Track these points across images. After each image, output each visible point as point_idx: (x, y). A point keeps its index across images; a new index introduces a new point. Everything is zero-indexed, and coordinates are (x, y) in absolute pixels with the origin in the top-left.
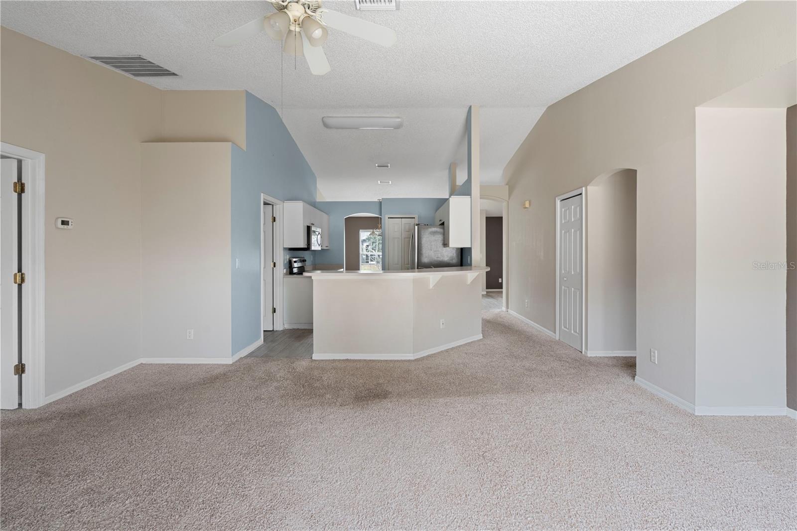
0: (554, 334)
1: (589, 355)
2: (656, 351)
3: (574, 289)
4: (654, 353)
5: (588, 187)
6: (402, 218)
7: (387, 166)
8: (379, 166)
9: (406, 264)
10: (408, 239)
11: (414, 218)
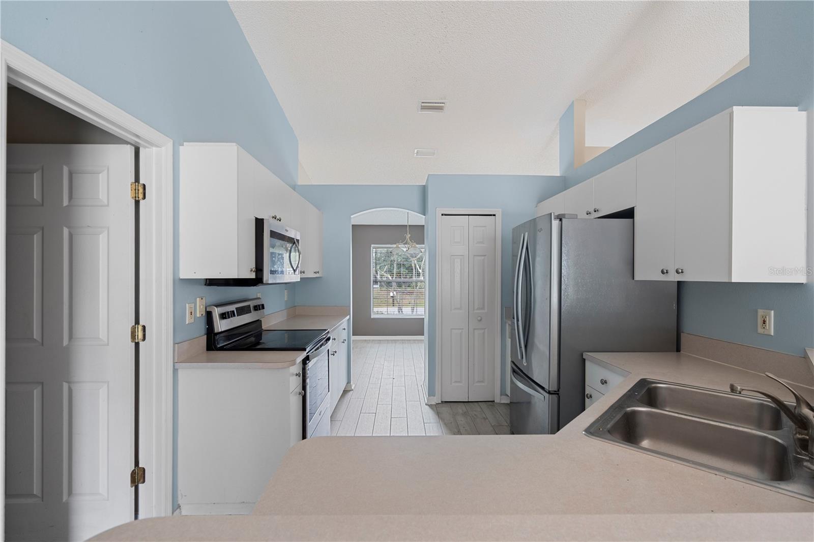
6: (469, 215)
7: (441, 108)
8: (423, 108)
9: (478, 309)
10: (483, 258)
11: (494, 215)
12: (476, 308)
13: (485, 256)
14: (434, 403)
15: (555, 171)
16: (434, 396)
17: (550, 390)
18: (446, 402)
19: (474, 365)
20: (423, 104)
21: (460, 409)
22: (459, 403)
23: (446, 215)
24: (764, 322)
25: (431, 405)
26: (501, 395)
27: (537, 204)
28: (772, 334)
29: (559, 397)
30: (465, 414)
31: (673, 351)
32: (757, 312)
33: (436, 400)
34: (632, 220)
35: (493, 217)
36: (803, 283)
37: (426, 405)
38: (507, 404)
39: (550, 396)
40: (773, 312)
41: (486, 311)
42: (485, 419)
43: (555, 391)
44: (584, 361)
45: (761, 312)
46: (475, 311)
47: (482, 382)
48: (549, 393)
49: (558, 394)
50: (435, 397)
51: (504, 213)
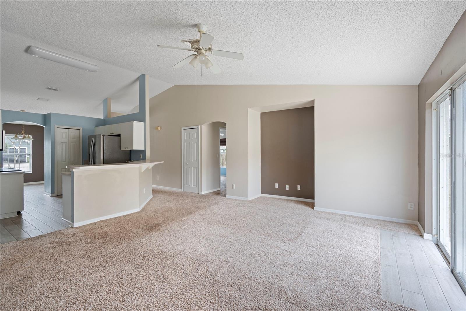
0: (181, 189)
1: (203, 194)
2: (235, 185)
3: (193, 167)
4: (234, 186)
5: (202, 126)
6: (69, 129)
7: (57, 90)
8: (48, 88)
9: (73, 161)
10: (74, 144)
11: (79, 129)
12: (72, 160)
16: (54, 193)
18: (59, 195)
23: (58, 128)
24: (141, 157)
27: (95, 127)
32: (140, 155)
33: (55, 195)
34: (120, 137)
36: (144, 150)
37: (51, 196)
41: (76, 162)
46: (72, 162)
51: (83, 129)
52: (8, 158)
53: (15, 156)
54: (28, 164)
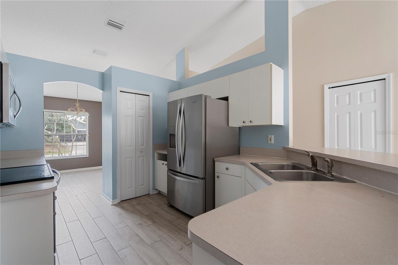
6: (136, 94)
7: (120, 28)
8: (109, 24)
9: (141, 145)
10: (143, 118)
11: (149, 96)
13: (144, 117)
14: (116, 203)
15: (174, 78)
17: (203, 177)
18: (123, 201)
19: (139, 176)
20: (110, 21)
21: (134, 202)
22: (131, 199)
23: (122, 92)
24: (271, 139)
25: (115, 204)
26: (153, 190)
27: (168, 93)
28: (273, 143)
29: (206, 180)
30: (138, 204)
31: (238, 154)
32: (268, 136)
33: (117, 201)
34: (227, 101)
35: (147, 96)
36: (282, 126)
37: (111, 205)
38: (156, 194)
39: (203, 180)
40: (273, 136)
41: (145, 146)
42: (151, 203)
43: (204, 178)
44: (214, 162)
45: (269, 136)
46: (139, 147)
47: (143, 185)
48: (202, 179)
49: (205, 179)
50: (117, 199)
51: (153, 96)
52: (65, 139)
53: (72, 137)
54: (85, 143)
